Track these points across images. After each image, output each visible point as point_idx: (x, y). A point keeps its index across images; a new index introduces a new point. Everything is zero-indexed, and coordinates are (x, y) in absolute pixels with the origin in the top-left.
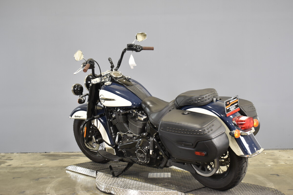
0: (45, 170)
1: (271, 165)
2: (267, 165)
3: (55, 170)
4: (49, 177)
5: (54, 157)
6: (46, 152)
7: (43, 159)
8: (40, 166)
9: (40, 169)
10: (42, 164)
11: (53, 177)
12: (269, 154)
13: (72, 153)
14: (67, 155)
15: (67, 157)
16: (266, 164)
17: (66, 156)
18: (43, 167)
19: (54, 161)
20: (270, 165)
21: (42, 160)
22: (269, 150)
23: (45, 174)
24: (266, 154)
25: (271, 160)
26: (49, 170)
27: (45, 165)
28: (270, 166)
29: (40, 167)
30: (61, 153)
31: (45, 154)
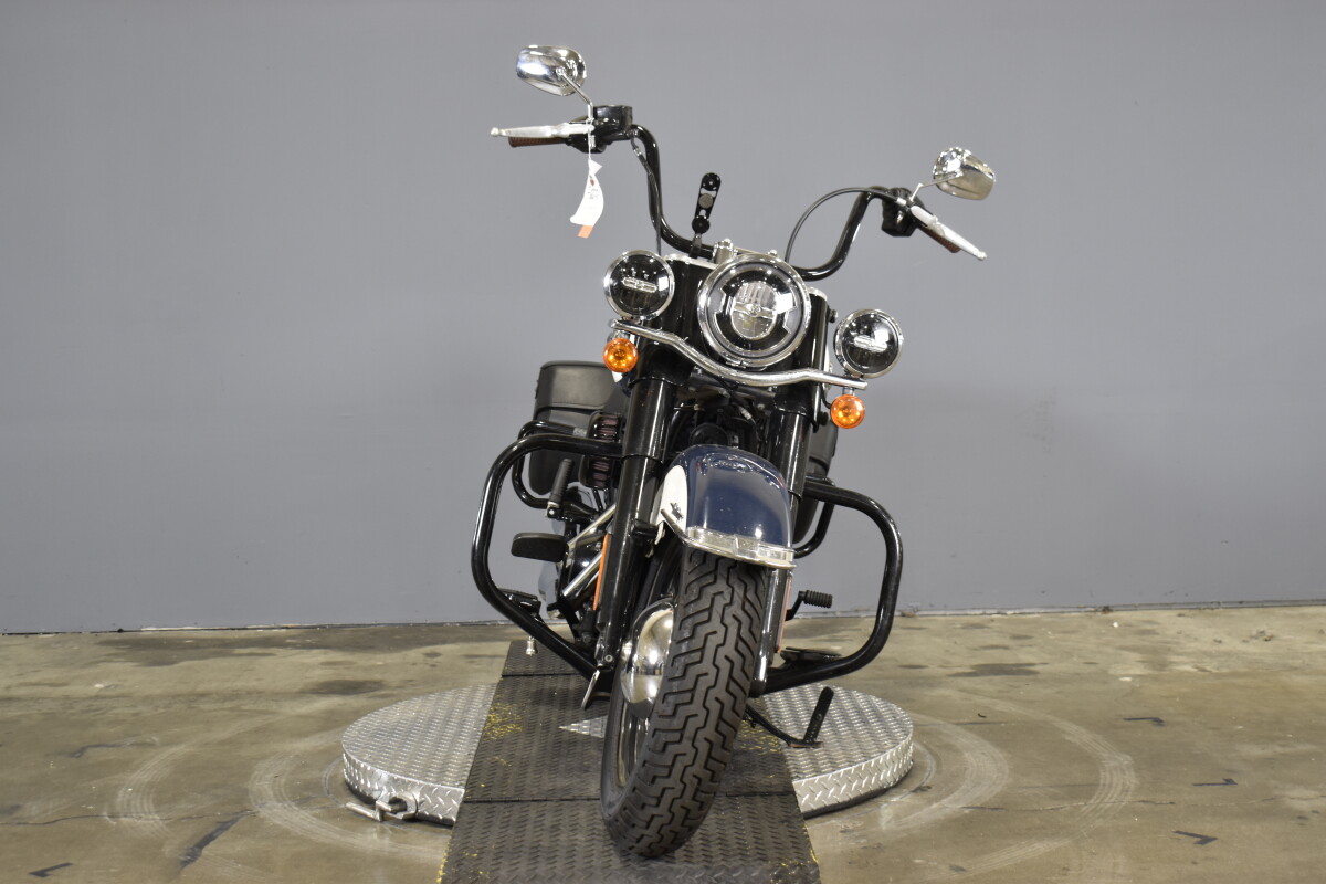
0: (115, 711)
1: (1134, 677)
2: (1116, 677)
3: (163, 710)
4: (130, 741)
5: (158, 650)
6: (120, 631)
7: (109, 659)
8: (93, 694)
9: (94, 708)
10: (100, 682)
11: (148, 741)
12: (1130, 625)
13: (243, 634)
14: (218, 640)
15: (218, 650)
16: (1111, 672)
17: (214, 646)
18: (104, 698)
19: (157, 669)
20: (1128, 676)
21: (100, 664)
22: (1135, 608)
23: (112, 730)
24: (1120, 626)
25: (1136, 656)
26: (133, 711)
27: (116, 686)
28: (1128, 679)
29: (90, 698)
30: (189, 629)
31: (118, 636)
